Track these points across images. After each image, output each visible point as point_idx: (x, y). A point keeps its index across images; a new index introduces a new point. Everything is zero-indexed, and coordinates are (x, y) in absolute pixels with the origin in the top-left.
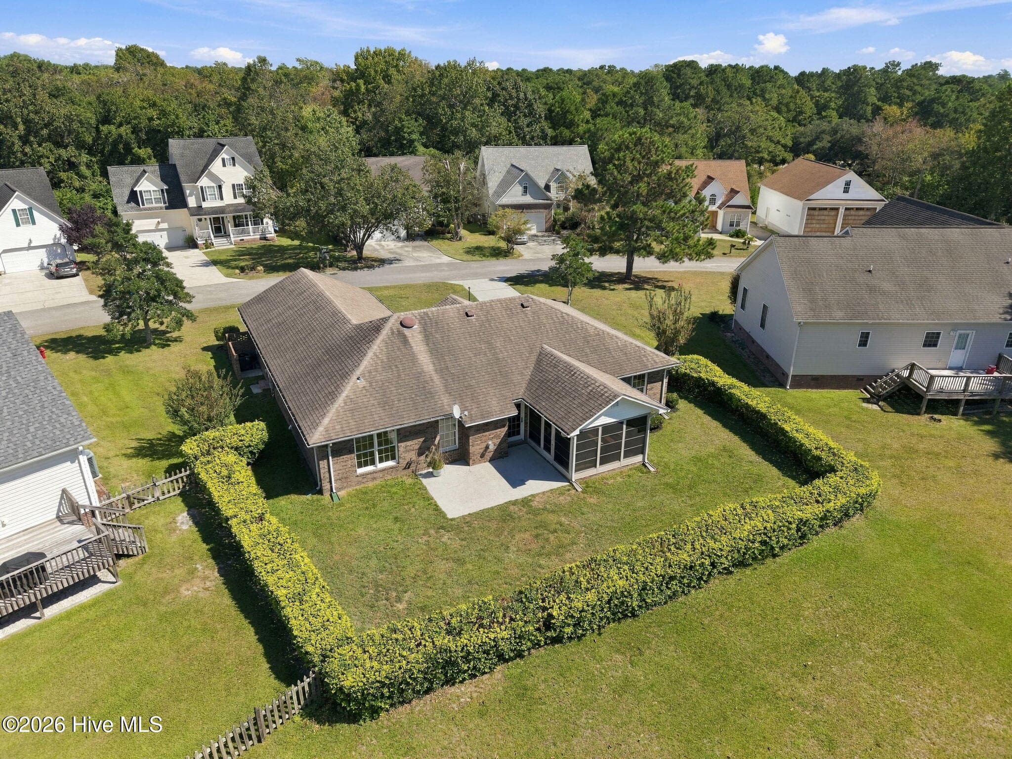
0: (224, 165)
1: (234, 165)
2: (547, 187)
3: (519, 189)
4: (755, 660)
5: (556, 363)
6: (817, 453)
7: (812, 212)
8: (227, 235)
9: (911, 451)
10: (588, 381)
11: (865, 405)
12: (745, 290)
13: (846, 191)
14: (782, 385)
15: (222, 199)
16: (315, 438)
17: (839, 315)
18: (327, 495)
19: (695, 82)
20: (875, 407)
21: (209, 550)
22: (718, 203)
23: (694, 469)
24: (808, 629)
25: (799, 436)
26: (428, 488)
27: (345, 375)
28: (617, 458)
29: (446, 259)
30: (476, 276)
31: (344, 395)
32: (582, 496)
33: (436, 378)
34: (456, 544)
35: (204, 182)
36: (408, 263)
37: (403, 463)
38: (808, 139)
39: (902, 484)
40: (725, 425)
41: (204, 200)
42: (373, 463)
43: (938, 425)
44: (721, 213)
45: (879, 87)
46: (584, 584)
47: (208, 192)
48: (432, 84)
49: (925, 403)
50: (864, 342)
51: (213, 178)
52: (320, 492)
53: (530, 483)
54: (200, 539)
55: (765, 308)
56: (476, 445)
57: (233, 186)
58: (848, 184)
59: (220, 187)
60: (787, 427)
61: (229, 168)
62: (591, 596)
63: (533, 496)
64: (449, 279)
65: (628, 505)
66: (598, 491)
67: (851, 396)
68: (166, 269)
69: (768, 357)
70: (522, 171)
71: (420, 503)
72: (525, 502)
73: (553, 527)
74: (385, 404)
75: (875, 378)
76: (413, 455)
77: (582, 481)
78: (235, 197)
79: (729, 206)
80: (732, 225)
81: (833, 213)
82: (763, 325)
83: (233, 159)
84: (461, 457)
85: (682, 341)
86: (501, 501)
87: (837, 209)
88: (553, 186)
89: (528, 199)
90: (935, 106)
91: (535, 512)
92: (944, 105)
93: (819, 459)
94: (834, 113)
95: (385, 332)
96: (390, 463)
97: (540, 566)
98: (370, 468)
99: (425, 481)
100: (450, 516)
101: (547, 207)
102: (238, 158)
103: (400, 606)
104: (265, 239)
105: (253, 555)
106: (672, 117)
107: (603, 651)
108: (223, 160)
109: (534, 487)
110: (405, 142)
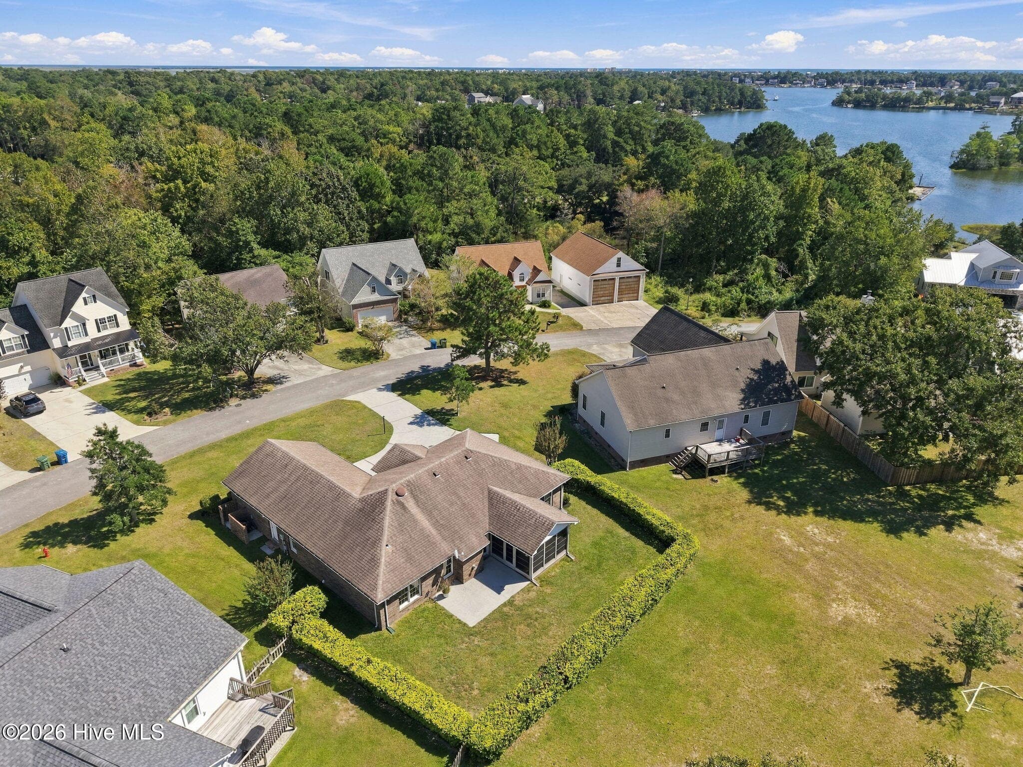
0: (86, 303)
1: (95, 302)
2: (388, 282)
3: (366, 289)
4: (665, 669)
5: (503, 501)
6: (662, 528)
7: (597, 283)
8: (97, 368)
9: (706, 508)
10: (532, 514)
11: (675, 476)
12: (585, 397)
13: (619, 265)
14: (624, 469)
15: (87, 335)
16: (380, 597)
17: (652, 422)
18: (384, 628)
19: (464, 124)
20: (680, 477)
21: (335, 690)
22: (526, 280)
23: (595, 551)
24: (684, 644)
25: (649, 517)
26: (446, 608)
27: (375, 543)
28: (554, 557)
29: (326, 370)
30: (363, 386)
31: (383, 560)
32: (541, 589)
33: (434, 532)
34: (484, 644)
35: (69, 323)
36: (295, 380)
37: (424, 594)
38: (570, 182)
39: (707, 535)
40: (602, 512)
41: (69, 340)
42: (407, 599)
43: (716, 485)
44: (529, 288)
45: (614, 124)
46: (576, 653)
47: (72, 331)
48: (258, 188)
49: (707, 471)
50: (667, 435)
51: (77, 317)
52: (379, 629)
53: (507, 587)
54: (323, 684)
55: (603, 415)
56: (466, 570)
57: (96, 320)
58: (619, 260)
59: (84, 325)
60: (641, 511)
61: (92, 305)
62: (582, 659)
63: (513, 597)
64: (344, 396)
65: (570, 588)
66: (549, 583)
67: (665, 468)
68: (149, 459)
69: (609, 446)
70: (368, 274)
71: (447, 621)
72: (510, 602)
73: (534, 616)
74: (410, 559)
75: (676, 455)
76: (430, 588)
77: (539, 578)
78: (99, 331)
79: (536, 282)
80: (538, 296)
81: (611, 282)
82: (603, 424)
83: (94, 296)
84: (458, 579)
85: (560, 451)
86: (495, 607)
87: (614, 279)
88: (393, 279)
89: (376, 297)
90: (662, 159)
91: (519, 609)
92: (667, 157)
93: (663, 532)
94: (583, 148)
95: (389, 504)
96: (416, 597)
97: (539, 645)
98: (406, 604)
99: (440, 603)
100: (471, 625)
101: (394, 301)
102: (97, 294)
103: (476, 692)
104: (135, 365)
105: (383, 689)
106: (465, 185)
107: (592, 686)
108: (85, 299)
109: (512, 590)
110: (241, 243)
